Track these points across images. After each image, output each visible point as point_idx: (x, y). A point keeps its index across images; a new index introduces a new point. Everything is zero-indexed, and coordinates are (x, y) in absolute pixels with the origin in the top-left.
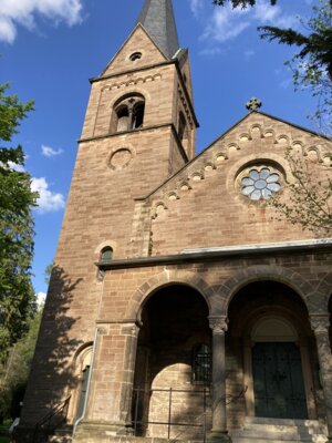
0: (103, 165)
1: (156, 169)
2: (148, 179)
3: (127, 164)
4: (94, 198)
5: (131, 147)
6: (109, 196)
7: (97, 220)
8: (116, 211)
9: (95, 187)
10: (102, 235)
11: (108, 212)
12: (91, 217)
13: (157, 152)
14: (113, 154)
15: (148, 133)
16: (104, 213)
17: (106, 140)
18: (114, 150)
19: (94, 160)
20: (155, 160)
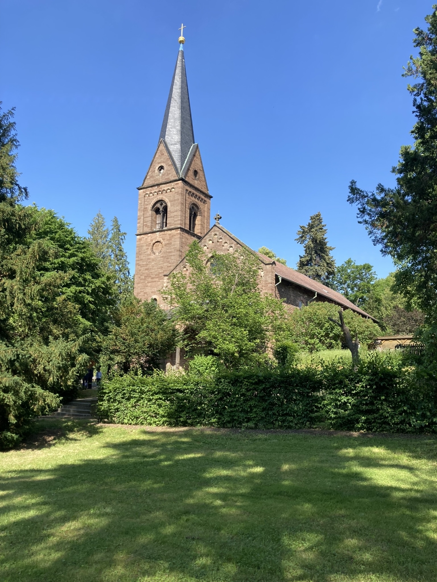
0: (149, 251)
1: (174, 255)
2: (170, 261)
3: (161, 251)
4: (147, 271)
5: (162, 241)
6: (153, 271)
7: (149, 284)
8: (157, 280)
9: (147, 265)
10: (152, 292)
11: (154, 280)
12: (146, 282)
13: (174, 245)
14: (154, 244)
15: (169, 232)
16: (152, 280)
17: (149, 235)
18: (154, 242)
19: (145, 248)
20: (173, 250)
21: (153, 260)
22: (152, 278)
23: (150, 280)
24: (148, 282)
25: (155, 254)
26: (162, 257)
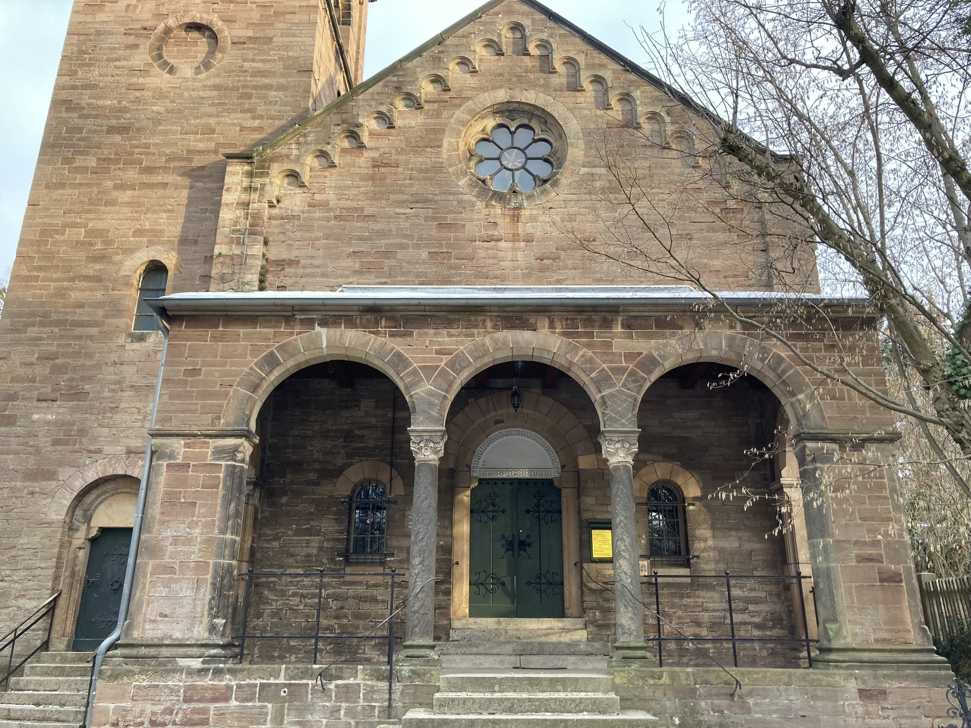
2: (261, 109)
3: (206, 65)
4: (117, 138)
5: (218, 24)
6: (157, 140)
7: (126, 196)
8: (175, 178)
9: (122, 110)
10: (139, 232)
11: (156, 179)
12: (110, 184)
13: (287, 47)
14: (168, 31)
16: (145, 178)
18: (171, 23)
19: (118, 40)
20: (279, 67)
21: (161, 95)
22: (149, 170)
23: (132, 175)
24: (121, 187)
25: (172, 71)
26: (216, 87)
